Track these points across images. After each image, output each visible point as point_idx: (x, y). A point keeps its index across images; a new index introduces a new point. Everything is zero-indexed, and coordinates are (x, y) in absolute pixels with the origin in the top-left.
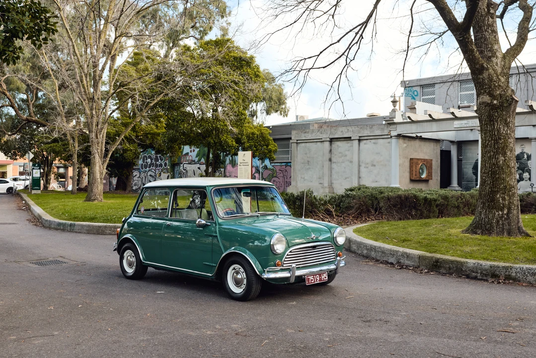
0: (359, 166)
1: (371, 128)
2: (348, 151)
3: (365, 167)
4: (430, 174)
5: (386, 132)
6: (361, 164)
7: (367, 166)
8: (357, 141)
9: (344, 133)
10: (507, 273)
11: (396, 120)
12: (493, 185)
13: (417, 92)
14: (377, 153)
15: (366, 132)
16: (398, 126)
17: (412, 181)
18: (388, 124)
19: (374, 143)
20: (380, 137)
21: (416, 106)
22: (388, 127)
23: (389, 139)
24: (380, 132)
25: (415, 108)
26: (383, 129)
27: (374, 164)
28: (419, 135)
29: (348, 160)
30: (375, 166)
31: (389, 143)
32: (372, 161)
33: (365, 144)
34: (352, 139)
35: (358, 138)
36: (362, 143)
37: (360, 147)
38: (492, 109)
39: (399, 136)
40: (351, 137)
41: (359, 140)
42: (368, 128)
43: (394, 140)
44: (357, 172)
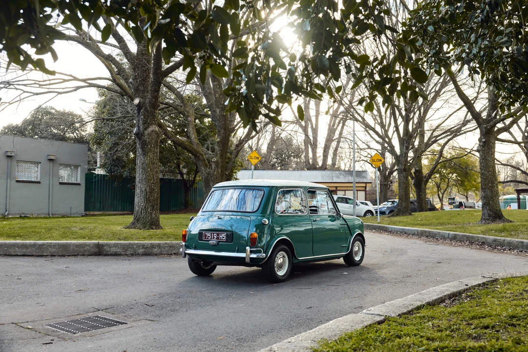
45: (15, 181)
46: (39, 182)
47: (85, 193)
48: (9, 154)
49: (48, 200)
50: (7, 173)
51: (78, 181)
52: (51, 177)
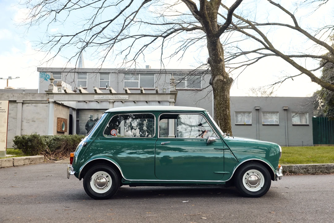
0: (22, 121)
1: (33, 95)
2: (12, 110)
3: (26, 122)
4: (66, 129)
5: (45, 99)
6: (23, 120)
7: (29, 121)
8: (21, 103)
9: (10, 97)
10: (290, 170)
11: (54, 92)
12: (225, 126)
13: (49, 76)
14: (37, 113)
15: (29, 98)
16: (55, 95)
17: (58, 132)
18: (48, 93)
19: (35, 106)
20: (41, 102)
21: (62, 84)
22: (46, 96)
23: (47, 104)
24: (40, 98)
25: (61, 85)
26: (43, 97)
27: (34, 120)
28: (63, 102)
29: (12, 117)
30: (35, 121)
31: (47, 106)
32: (33, 118)
33: (27, 106)
34: (17, 102)
35: (22, 102)
36: (25, 105)
37: (23, 108)
38: (224, 84)
39: (55, 103)
40: (16, 101)
41: (23, 103)
42: (31, 95)
43: (51, 105)
44: (20, 126)
45: (262, 125)
46: (278, 125)
47: (313, 131)
48: (257, 108)
49: (285, 136)
50: (257, 120)
51: (308, 123)
52: (286, 121)
